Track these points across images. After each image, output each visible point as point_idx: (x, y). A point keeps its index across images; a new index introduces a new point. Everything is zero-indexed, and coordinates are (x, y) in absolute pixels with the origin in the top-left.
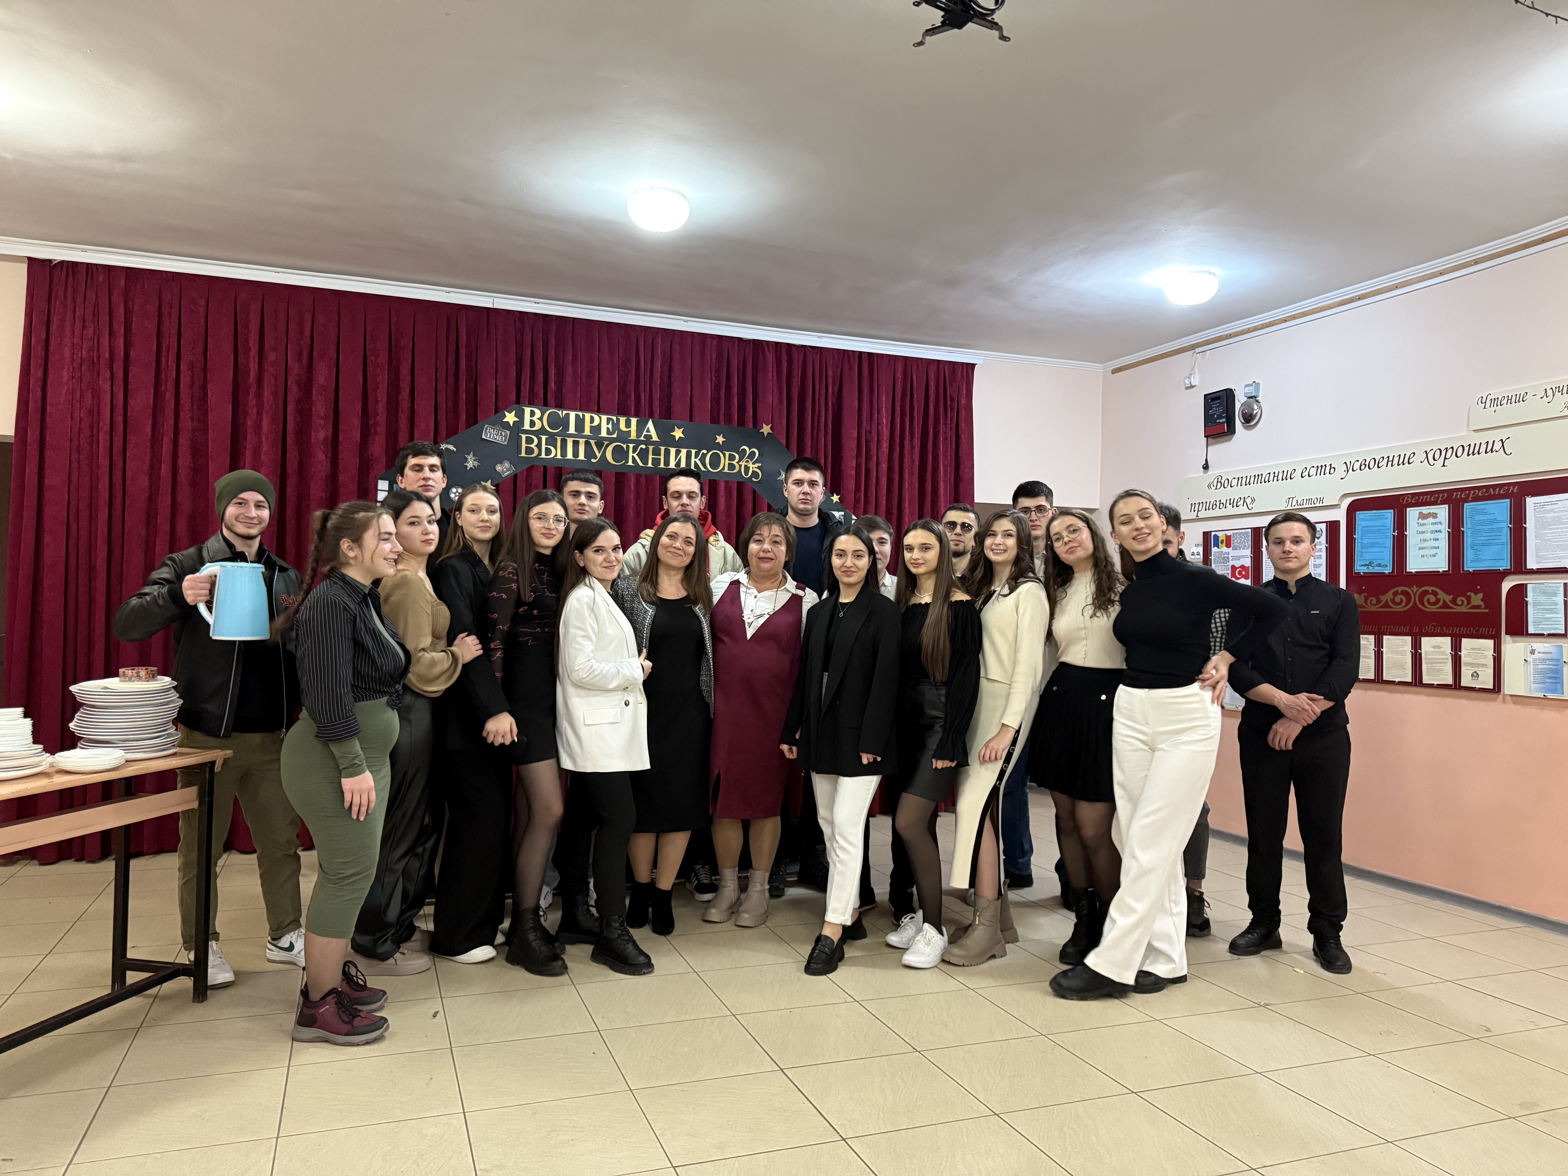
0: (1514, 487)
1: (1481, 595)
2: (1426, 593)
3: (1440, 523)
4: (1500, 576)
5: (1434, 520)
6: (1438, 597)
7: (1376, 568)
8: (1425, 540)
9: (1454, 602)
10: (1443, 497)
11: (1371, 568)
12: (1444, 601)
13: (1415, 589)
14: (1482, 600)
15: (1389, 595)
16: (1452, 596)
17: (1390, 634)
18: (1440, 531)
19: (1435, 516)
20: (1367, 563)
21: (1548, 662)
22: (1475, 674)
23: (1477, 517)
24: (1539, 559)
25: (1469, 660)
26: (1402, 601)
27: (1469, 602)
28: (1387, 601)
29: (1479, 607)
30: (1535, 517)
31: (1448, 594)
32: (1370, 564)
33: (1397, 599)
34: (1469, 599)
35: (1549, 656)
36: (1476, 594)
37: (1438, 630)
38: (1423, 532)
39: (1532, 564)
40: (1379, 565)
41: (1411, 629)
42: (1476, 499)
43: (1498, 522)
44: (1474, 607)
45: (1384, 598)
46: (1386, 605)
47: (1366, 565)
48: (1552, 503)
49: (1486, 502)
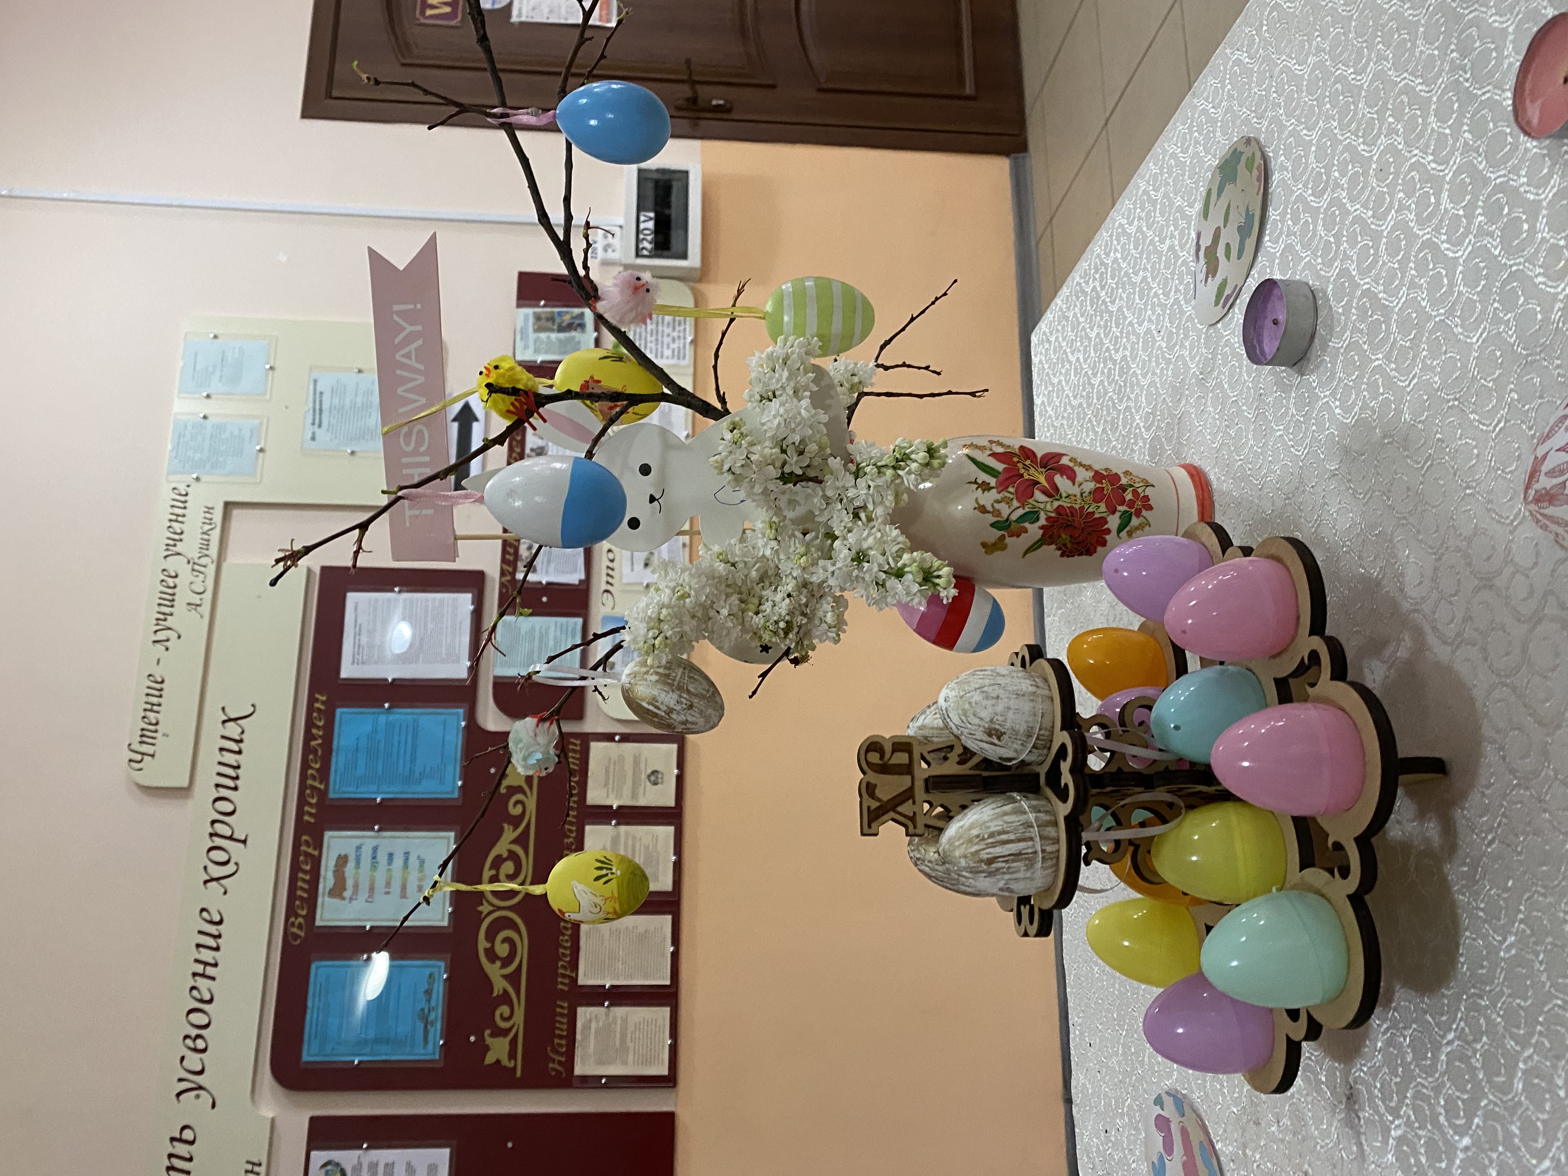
0: (317, 700)
3: (359, 848)
4: (475, 734)
5: (351, 865)
6: (505, 855)
7: (433, 1003)
8: (388, 884)
9: (516, 821)
10: (307, 844)
11: (432, 1016)
12: (512, 842)
13: (485, 908)
15: (495, 972)
16: (506, 826)
17: (574, 965)
18: (375, 849)
19: (342, 860)
20: (420, 1026)
23: (361, 771)
24: (453, 655)
25: (627, 790)
26: (507, 940)
27: (519, 790)
28: (505, 977)
30: (378, 665)
31: (501, 832)
32: (424, 1017)
33: (502, 950)
34: (513, 790)
38: (372, 889)
39: (459, 670)
40: (428, 993)
42: (324, 774)
43: (375, 731)
44: (529, 780)
45: (500, 985)
46: (513, 979)
47: (426, 1027)
48: (358, 633)
49: (334, 754)
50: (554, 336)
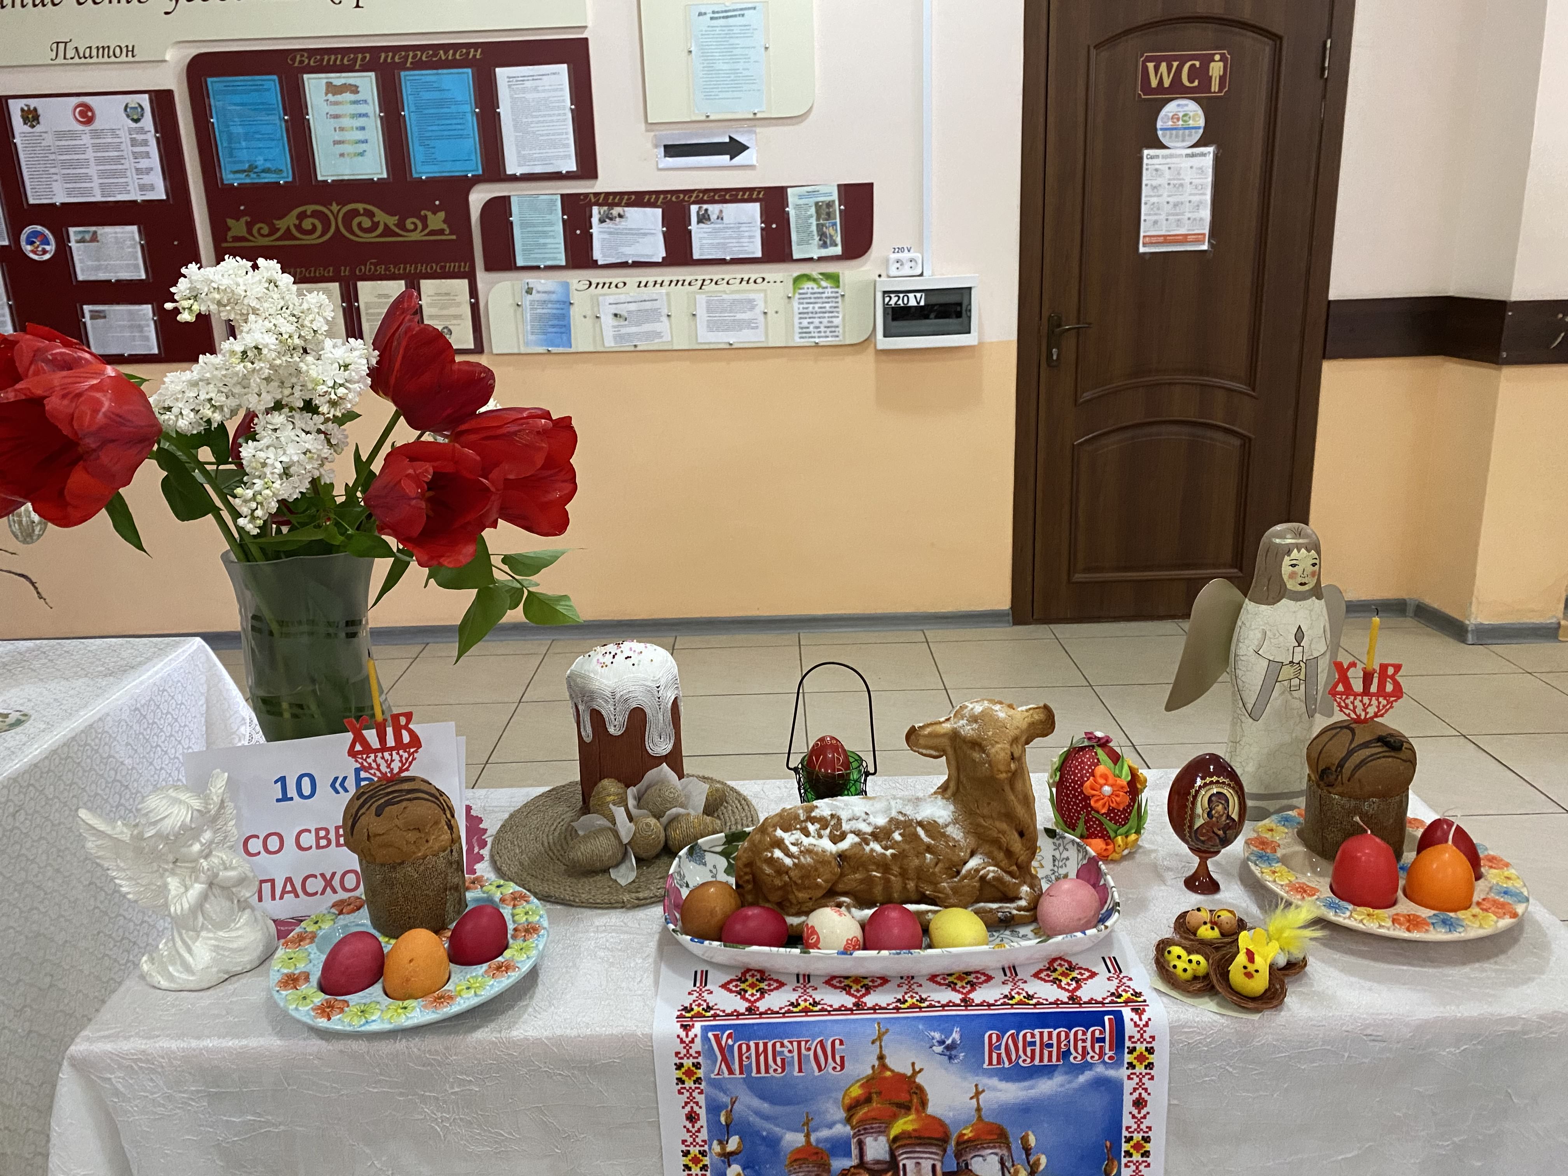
0: (476, 51)
1: (442, 215)
2: (355, 213)
3: (365, 102)
4: (465, 185)
5: (353, 97)
6: (376, 219)
7: (263, 175)
8: (342, 129)
9: (401, 225)
10: (364, 59)
11: (253, 175)
12: (386, 225)
13: (335, 207)
14: (445, 221)
15: (291, 220)
16: (397, 217)
17: (302, 281)
18: (366, 115)
19: (354, 89)
20: (244, 167)
21: (550, 306)
23: (424, 95)
24: (522, 160)
25: (435, 308)
26: (314, 228)
27: (425, 226)
28: (288, 229)
29: (441, 232)
30: (511, 97)
31: (392, 215)
32: (252, 168)
33: (307, 224)
34: (424, 220)
35: (550, 297)
36: (434, 213)
37: (381, 269)
38: (336, 117)
39: (512, 168)
40: (268, 170)
41: (337, 271)
42: (419, 65)
43: (457, 103)
44: (433, 233)
45: (282, 224)
47: (245, 171)
48: (534, 78)
49: (435, 71)
50: (813, 221)
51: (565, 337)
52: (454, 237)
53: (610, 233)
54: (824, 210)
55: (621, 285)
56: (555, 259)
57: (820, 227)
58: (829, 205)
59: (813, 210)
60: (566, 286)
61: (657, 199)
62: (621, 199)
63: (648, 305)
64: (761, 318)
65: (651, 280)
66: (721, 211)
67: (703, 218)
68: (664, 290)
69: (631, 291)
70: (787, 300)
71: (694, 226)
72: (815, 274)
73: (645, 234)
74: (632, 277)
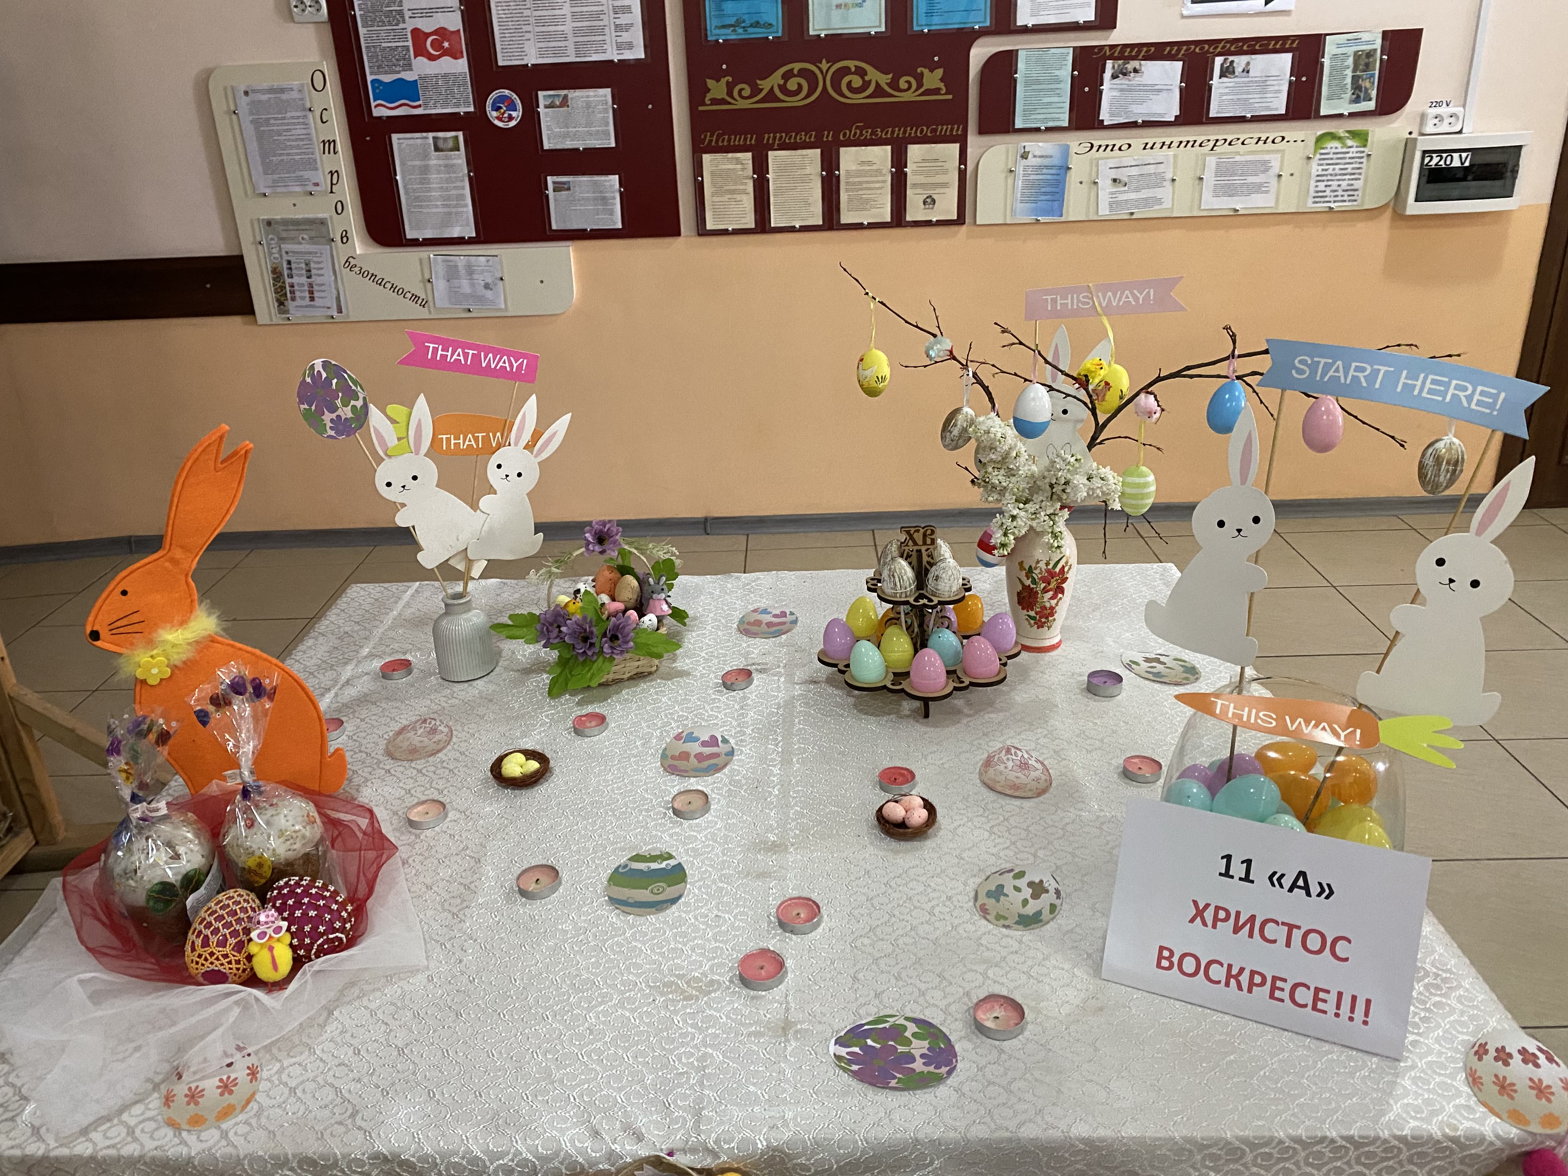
1: (940, 72)
2: (846, 71)
4: (967, 37)
6: (867, 78)
7: (750, 30)
9: (894, 85)
11: (740, 31)
12: (877, 83)
13: (824, 65)
14: (942, 80)
15: (776, 79)
16: (890, 76)
17: (781, 148)
20: (732, 21)
21: (1045, 171)
22: (929, 200)
24: (1037, 8)
25: (921, 179)
26: (800, 88)
27: (920, 85)
28: (771, 89)
29: (937, 91)
31: (886, 73)
32: (739, 23)
33: (792, 85)
34: (919, 78)
35: (1046, 162)
36: (932, 71)
37: (867, 133)
39: (1024, 18)
40: (757, 24)
41: (819, 137)
44: (928, 92)
45: (766, 85)
46: (771, 96)
47: (732, 26)
50: (1349, 73)
51: (1056, 204)
52: (950, 97)
53: (1121, 90)
54: (1362, 62)
55: (1125, 147)
56: (1058, 119)
57: (1355, 79)
58: (1370, 54)
59: (1350, 62)
60: (1067, 148)
61: (1179, 51)
62: (1139, 52)
63: (1151, 169)
64: (1274, 181)
65: (1159, 141)
66: (1248, 64)
67: (1226, 72)
68: (1171, 152)
69: (1136, 154)
70: (1305, 161)
71: (1216, 81)
72: (1341, 133)
73: (1160, 91)
74: (1137, 139)
